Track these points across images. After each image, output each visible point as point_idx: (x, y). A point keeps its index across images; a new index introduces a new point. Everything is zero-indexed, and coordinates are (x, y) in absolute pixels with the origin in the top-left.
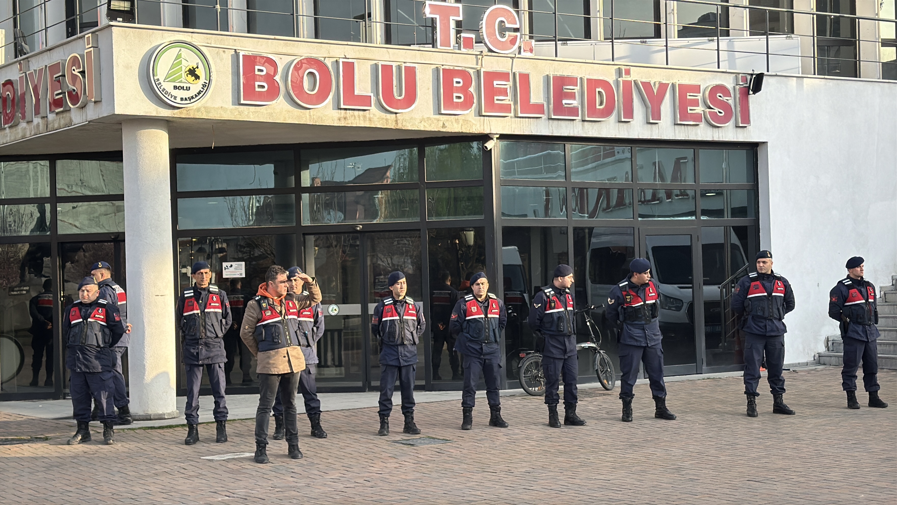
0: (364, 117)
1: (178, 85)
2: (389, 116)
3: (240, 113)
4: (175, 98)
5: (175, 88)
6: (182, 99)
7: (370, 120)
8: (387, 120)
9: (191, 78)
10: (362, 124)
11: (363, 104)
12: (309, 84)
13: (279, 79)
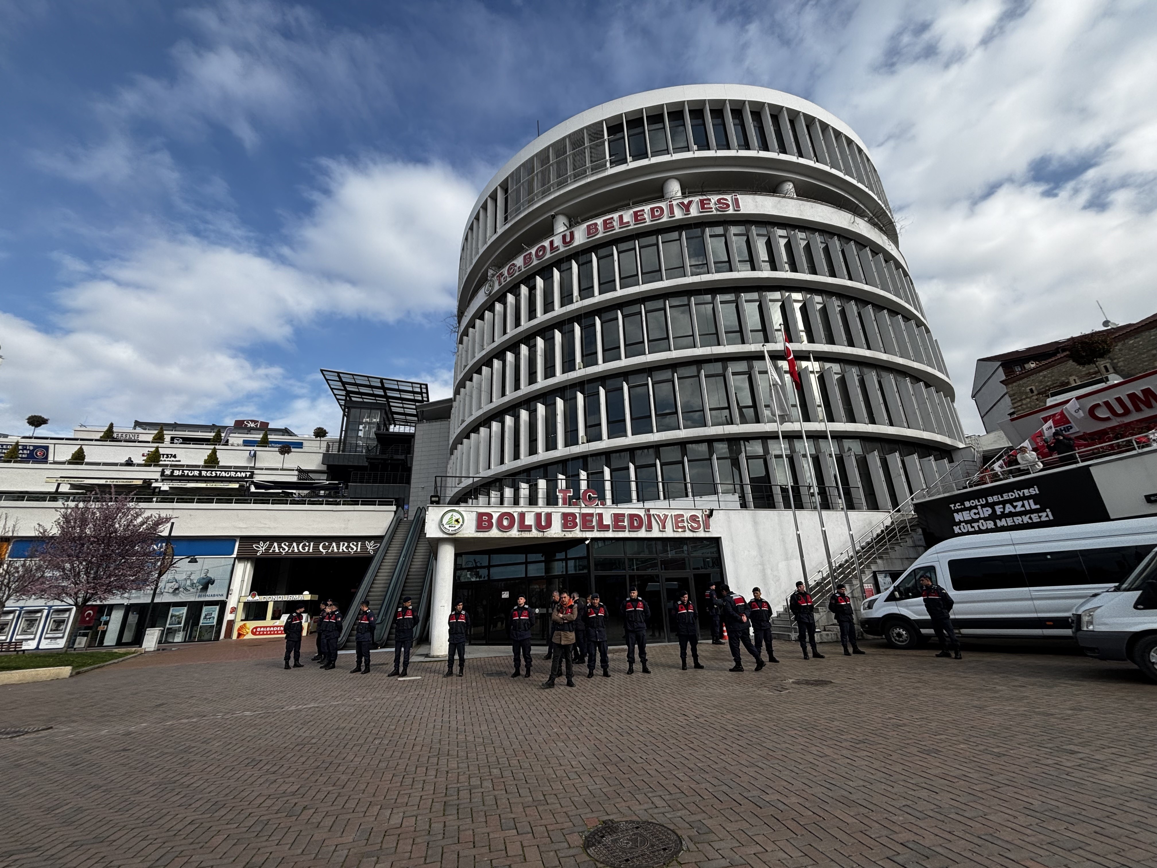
0: (530, 534)
2: (540, 533)
3: (477, 535)
4: (449, 530)
5: (450, 527)
6: (452, 531)
7: (532, 535)
9: (456, 523)
10: (528, 536)
11: (529, 528)
12: (505, 523)
13: (494, 521)
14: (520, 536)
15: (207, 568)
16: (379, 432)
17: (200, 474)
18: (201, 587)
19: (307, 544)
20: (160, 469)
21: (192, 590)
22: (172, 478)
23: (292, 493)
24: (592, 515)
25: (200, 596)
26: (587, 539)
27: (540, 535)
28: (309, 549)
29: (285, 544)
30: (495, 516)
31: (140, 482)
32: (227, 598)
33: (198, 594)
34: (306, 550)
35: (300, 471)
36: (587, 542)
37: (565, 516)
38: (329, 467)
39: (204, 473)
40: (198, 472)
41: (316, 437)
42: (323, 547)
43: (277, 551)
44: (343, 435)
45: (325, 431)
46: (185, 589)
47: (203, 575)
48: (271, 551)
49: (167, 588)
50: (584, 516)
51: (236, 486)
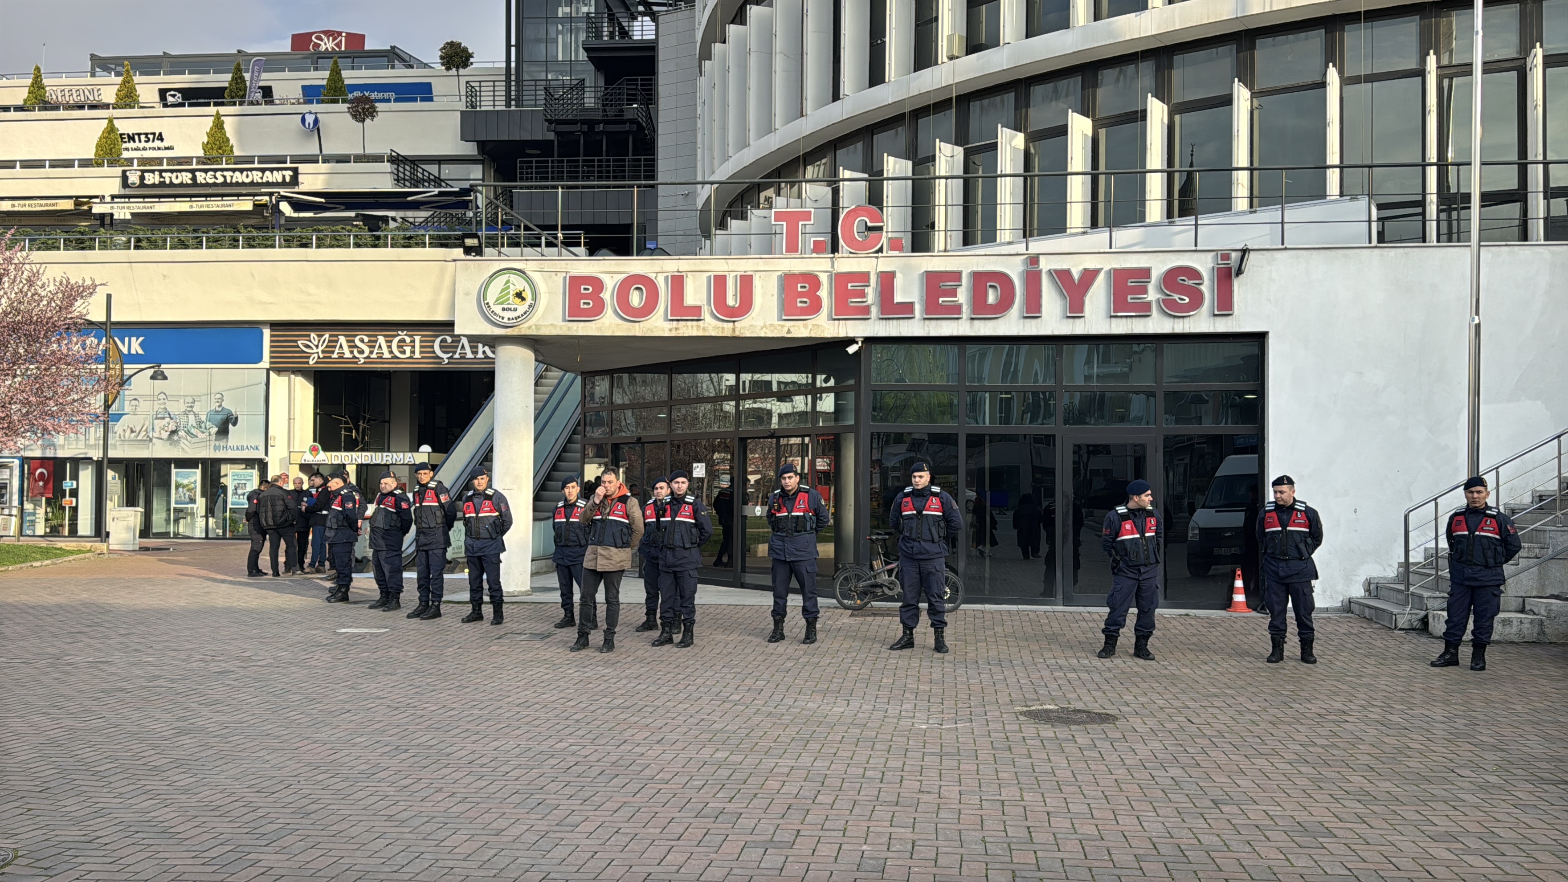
0: (698, 327)
1: (506, 307)
2: (725, 325)
3: (569, 329)
4: (503, 318)
5: (504, 309)
6: (509, 319)
7: (704, 329)
8: (723, 328)
9: (518, 300)
10: (695, 333)
11: (695, 313)
12: (636, 299)
13: (606, 295)
14: (674, 334)
15: (219, 389)
16: (594, 43)
17: (194, 178)
18: (215, 429)
19: (408, 340)
20: (118, 171)
21: (200, 435)
22: (144, 191)
23: (385, 219)
24: (864, 277)
25: (216, 448)
26: (852, 341)
27: (724, 329)
28: (413, 352)
29: (362, 341)
30: (610, 283)
31: (68, 205)
32: (266, 454)
33: (213, 443)
34: (408, 354)
35: (396, 160)
36: (852, 349)
37: (788, 281)
38: (482, 145)
39: (201, 177)
40: (190, 175)
41: (448, 69)
42: (441, 347)
43: (348, 355)
44: (513, 58)
45: (465, 50)
46: (188, 433)
47: (214, 406)
48: (335, 356)
49: (157, 429)
50: (841, 280)
51: (246, 205)
